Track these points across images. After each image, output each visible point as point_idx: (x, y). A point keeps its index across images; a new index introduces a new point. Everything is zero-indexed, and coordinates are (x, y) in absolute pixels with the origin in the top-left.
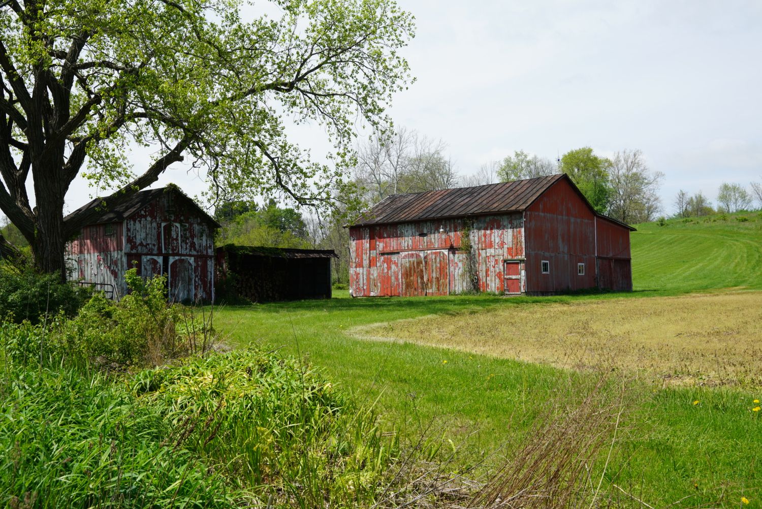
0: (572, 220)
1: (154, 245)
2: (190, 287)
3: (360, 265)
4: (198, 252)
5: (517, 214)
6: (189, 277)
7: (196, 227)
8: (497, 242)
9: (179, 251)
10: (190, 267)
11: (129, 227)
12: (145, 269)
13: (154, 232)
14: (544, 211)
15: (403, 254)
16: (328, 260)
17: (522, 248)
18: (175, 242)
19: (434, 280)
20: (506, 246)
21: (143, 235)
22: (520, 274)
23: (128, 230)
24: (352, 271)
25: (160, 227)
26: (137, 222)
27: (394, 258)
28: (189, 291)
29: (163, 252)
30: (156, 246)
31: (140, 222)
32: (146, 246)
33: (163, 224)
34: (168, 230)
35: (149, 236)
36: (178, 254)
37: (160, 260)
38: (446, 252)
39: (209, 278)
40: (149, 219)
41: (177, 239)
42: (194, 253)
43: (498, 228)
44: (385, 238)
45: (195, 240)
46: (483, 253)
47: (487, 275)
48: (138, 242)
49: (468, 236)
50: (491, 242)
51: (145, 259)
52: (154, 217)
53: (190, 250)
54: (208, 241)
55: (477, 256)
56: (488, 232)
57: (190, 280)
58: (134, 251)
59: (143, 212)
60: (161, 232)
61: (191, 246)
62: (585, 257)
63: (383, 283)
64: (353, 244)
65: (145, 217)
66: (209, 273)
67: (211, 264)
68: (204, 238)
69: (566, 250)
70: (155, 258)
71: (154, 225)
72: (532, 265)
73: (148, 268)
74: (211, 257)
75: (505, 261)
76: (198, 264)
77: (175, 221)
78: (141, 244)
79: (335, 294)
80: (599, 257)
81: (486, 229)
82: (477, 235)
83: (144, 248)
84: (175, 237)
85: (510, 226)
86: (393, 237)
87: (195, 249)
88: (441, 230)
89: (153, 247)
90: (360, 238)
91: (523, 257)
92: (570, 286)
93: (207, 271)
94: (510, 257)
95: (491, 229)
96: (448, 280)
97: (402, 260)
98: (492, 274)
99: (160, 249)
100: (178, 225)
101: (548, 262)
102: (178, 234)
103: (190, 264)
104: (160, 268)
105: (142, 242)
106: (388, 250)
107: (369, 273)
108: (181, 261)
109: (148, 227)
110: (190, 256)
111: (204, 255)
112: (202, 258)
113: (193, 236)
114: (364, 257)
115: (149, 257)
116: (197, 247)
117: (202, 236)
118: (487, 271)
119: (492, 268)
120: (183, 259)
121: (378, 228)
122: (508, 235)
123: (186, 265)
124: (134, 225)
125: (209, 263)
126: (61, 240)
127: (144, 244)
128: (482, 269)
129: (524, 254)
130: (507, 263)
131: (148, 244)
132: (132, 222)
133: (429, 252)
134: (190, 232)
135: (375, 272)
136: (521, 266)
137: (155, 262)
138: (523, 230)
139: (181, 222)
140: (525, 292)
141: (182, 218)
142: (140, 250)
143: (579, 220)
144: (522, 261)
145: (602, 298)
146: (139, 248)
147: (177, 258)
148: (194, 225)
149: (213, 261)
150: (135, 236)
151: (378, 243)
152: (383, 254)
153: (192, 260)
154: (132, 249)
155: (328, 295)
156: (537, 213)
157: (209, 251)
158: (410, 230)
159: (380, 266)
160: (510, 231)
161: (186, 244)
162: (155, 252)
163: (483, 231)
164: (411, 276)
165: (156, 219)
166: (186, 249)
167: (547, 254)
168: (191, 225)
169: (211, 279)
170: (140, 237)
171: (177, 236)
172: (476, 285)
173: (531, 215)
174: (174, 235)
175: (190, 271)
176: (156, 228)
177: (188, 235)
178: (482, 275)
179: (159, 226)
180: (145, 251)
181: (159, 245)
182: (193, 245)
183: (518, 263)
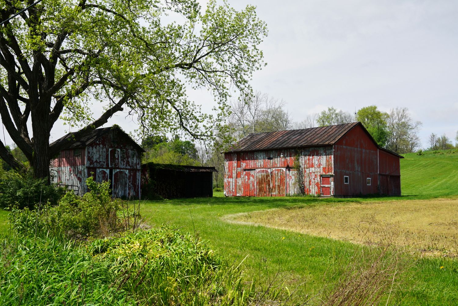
0: (364, 150)
1: (104, 162)
2: (126, 188)
3: (230, 177)
4: (131, 167)
5: (329, 146)
6: (125, 182)
7: (130, 152)
8: (316, 163)
9: (119, 166)
10: (126, 176)
11: (89, 151)
12: (99, 177)
13: (105, 154)
14: (346, 145)
15: (258, 170)
16: (211, 173)
17: (332, 168)
18: (117, 160)
19: (277, 187)
20: (322, 167)
21: (98, 156)
22: (330, 184)
23: (89, 153)
24: (226, 180)
25: (108, 151)
26: (94, 148)
27: (252, 173)
28: (125, 191)
29: (110, 167)
30: (105, 163)
31: (96, 148)
32: (99, 163)
33: (110, 150)
34: (113, 152)
35: (101, 156)
36: (118, 168)
37: (108, 171)
38: (284, 169)
39: (137, 183)
40: (101, 146)
41: (118, 159)
42: (129, 167)
43: (317, 155)
44: (246, 160)
45: (129, 159)
46: (307, 170)
47: (310, 184)
48: (94, 160)
49: (298, 160)
50: (313, 163)
51: (98, 171)
52: (104, 145)
53: (126, 166)
54: (137, 160)
55: (304, 172)
56: (311, 157)
57: (126, 184)
58: (92, 166)
59: (98, 142)
60: (108, 154)
61: (126, 163)
62: (371, 174)
63: (244, 188)
64: (227, 163)
65: (99, 145)
66: (137, 180)
67: (139, 175)
68: (135, 158)
69: (359, 170)
70: (105, 170)
71: (105, 150)
72: (338, 179)
73: (100, 176)
74: (139, 170)
75: (321, 176)
76: (131, 174)
77: (117, 148)
78: (96, 161)
79: (215, 194)
80: (380, 174)
81: (309, 155)
82: (304, 159)
83: (98, 164)
84: (117, 157)
85: (324, 154)
86: (252, 159)
87: (129, 165)
88: (282, 156)
89: (104, 164)
90: (231, 160)
91: (333, 173)
92: (362, 192)
93: (136, 179)
94: (324, 174)
95: (313, 156)
96: (285, 187)
97: (257, 174)
98: (313, 184)
99: (107, 165)
100: (119, 150)
101: (348, 177)
102: (119, 156)
103: (126, 174)
104: (107, 176)
105: (97, 160)
106: (248, 168)
107: (236, 182)
108: (121, 172)
109: (100, 151)
110: (126, 169)
111: (135, 169)
112: (133, 171)
113: (128, 157)
114: (233, 171)
115: (101, 170)
116: (130, 164)
117: (133, 157)
118: (310, 182)
119: (313, 180)
120: (122, 171)
121: (242, 154)
122: (324, 159)
123: (124, 175)
124: (92, 150)
125: (138, 174)
126: (47, 158)
127: (98, 161)
128: (307, 180)
129: (333, 171)
130: (322, 177)
131: (101, 162)
132: (91, 148)
133: (274, 169)
134: (126, 154)
135: (240, 181)
136: (331, 179)
137: (104, 173)
138: (333, 156)
139: (121, 148)
140: (334, 195)
141: (122, 146)
142: (95, 165)
143: (368, 151)
144: (331, 176)
145: (381, 200)
146: (95, 163)
147: (118, 170)
148: (129, 150)
149: (140, 173)
150: (93, 156)
151: (242, 163)
152: (245, 170)
153: (127, 172)
154: (90, 164)
155: (211, 195)
156: (341, 146)
157: (138, 166)
158: (262, 155)
159: (243, 178)
160: (325, 157)
161: (124, 162)
162: (105, 167)
163: (308, 157)
164: (262, 184)
165: (106, 146)
166: (124, 165)
167: (348, 172)
168: (127, 150)
169: (139, 183)
170: (95, 157)
171: (118, 157)
172: (303, 190)
173: (337, 147)
174: (116, 155)
175: (126, 179)
176: (106, 151)
177: (125, 156)
178: (306, 184)
179: (107, 151)
180: (99, 166)
181: (107, 162)
182: (128, 162)
183: (329, 177)
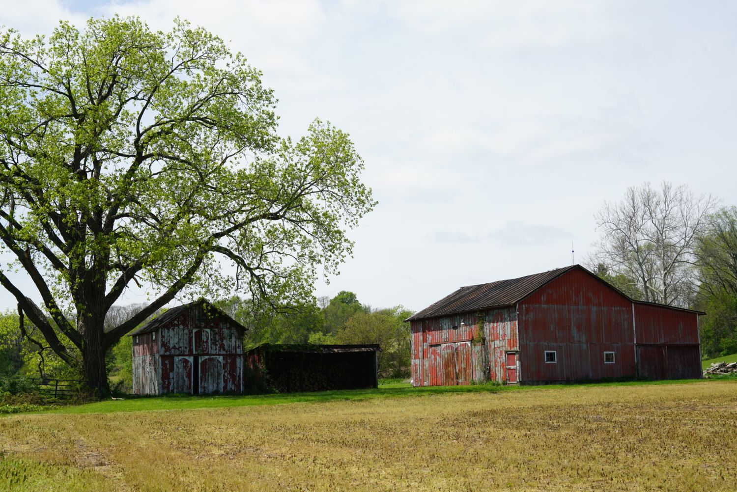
0: (594, 309)
1: (186, 348)
2: (219, 381)
3: (417, 357)
4: (227, 352)
6: (218, 372)
7: (226, 331)
8: (501, 334)
9: (208, 352)
10: (219, 364)
11: (163, 334)
12: (177, 367)
13: (186, 337)
14: (547, 303)
15: (443, 346)
16: (374, 353)
17: (516, 339)
18: (205, 344)
19: (463, 370)
20: (506, 338)
21: (176, 340)
22: (516, 365)
23: (163, 337)
24: (413, 362)
25: (192, 333)
26: (171, 330)
27: (438, 349)
28: (218, 384)
29: (194, 353)
30: (188, 349)
31: (173, 329)
32: (178, 349)
33: (194, 331)
34: (199, 335)
35: (182, 341)
36: (207, 354)
37: (191, 359)
38: (469, 344)
39: (238, 373)
40: (181, 327)
41: (207, 342)
42: (224, 353)
43: (501, 321)
44: (432, 331)
45: (224, 342)
46: (492, 343)
47: (495, 366)
48: (171, 346)
49: (482, 328)
50: (497, 334)
51: (176, 359)
52: (185, 325)
53: (220, 350)
54: (237, 342)
55: (489, 347)
56: (495, 325)
57: (219, 374)
58: (168, 353)
59: (176, 322)
60: (192, 337)
61: (220, 347)
62: (615, 345)
63: (432, 373)
64: (413, 336)
65: (178, 325)
66: (238, 369)
67: (240, 362)
68: (233, 339)
69: (584, 338)
70: (187, 358)
71: (186, 331)
73: (180, 366)
74: (240, 355)
75: (506, 352)
76: (227, 362)
77: (205, 327)
78: (174, 347)
80: (638, 345)
81: (494, 322)
82: (488, 328)
83: (177, 350)
84: (205, 340)
85: (508, 319)
86: (438, 330)
87: (224, 349)
88: (462, 323)
89: (185, 349)
90: (417, 332)
91: (517, 348)
92: (591, 375)
93: (236, 367)
94: (509, 349)
95: (497, 322)
96: (471, 371)
97: (443, 350)
98: (499, 365)
99: (191, 351)
100: (208, 330)
101: (555, 352)
102: (208, 338)
103: (219, 362)
104: (191, 366)
105: (174, 346)
106: (434, 343)
107: (423, 365)
108: (211, 360)
109: (180, 334)
110: (220, 355)
111: (233, 354)
112: (231, 357)
113: (222, 339)
114: (420, 348)
115: (180, 358)
116: (226, 347)
117: (231, 338)
118: (496, 361)
119: (498, 359)
120: (212, 358)
121: (427, 322)
122: (508, 325)
123: (215, 362)
124: (168, 332)
125: (238, 360)
126: (101, 348)
127: (177, 347)
128: (492, 359)
129: (518, 345)
130: (508, 354)
131: (181, 347)
132: (166, 331)
133: (459, 344)
134: (220, 336)
135: (427, 363)
136: (517, 357)
137: (186, 361)
138: (517, 322)
139: (211, 328)
140: (520, 381)
141: (212, 324)
142: (173, 352)
143: (605, 309)
144: (517, 352)
146: (173, 351)
147: (206, 357)
148: (224, 330)
149: (242, 359)
150: (169, 341)
151: (428, 336)
152: (431, 346)
153: (221, 359)
154: (166, 351)
155: (374, 385)
156: (537, 306)
157: (238, 350)
158: (446, 323)
159: (430, 358)
160: (509, 323)
161: (216, 345)
162: (187, 353)
163: (492, 324)
164: (448, 367)
165: (187, 326)
166: (216, 349)
167: (553, 344)
168: (221, 329)
169: (240, 373)
170: (173, 342)
171: (208, 339)
172: (488, 375)
173: (527, 309)
174: (204, 338)
175: (219, 368)
176: (188, 333)
177: (217, 338)
178: (492, 364)
179: (190, 332)
180: (177, 352)
181: (190, 348)
182: (222, 346)
183: (514, 354)
